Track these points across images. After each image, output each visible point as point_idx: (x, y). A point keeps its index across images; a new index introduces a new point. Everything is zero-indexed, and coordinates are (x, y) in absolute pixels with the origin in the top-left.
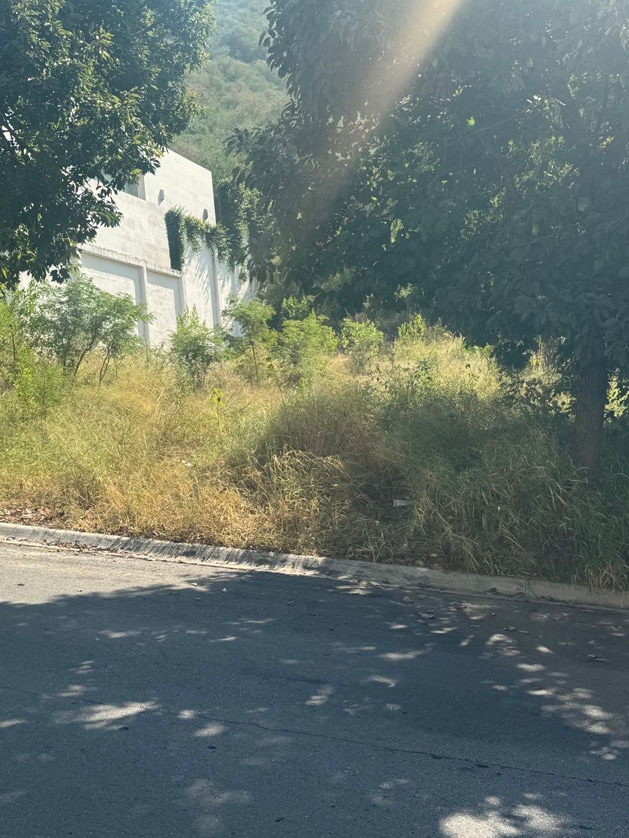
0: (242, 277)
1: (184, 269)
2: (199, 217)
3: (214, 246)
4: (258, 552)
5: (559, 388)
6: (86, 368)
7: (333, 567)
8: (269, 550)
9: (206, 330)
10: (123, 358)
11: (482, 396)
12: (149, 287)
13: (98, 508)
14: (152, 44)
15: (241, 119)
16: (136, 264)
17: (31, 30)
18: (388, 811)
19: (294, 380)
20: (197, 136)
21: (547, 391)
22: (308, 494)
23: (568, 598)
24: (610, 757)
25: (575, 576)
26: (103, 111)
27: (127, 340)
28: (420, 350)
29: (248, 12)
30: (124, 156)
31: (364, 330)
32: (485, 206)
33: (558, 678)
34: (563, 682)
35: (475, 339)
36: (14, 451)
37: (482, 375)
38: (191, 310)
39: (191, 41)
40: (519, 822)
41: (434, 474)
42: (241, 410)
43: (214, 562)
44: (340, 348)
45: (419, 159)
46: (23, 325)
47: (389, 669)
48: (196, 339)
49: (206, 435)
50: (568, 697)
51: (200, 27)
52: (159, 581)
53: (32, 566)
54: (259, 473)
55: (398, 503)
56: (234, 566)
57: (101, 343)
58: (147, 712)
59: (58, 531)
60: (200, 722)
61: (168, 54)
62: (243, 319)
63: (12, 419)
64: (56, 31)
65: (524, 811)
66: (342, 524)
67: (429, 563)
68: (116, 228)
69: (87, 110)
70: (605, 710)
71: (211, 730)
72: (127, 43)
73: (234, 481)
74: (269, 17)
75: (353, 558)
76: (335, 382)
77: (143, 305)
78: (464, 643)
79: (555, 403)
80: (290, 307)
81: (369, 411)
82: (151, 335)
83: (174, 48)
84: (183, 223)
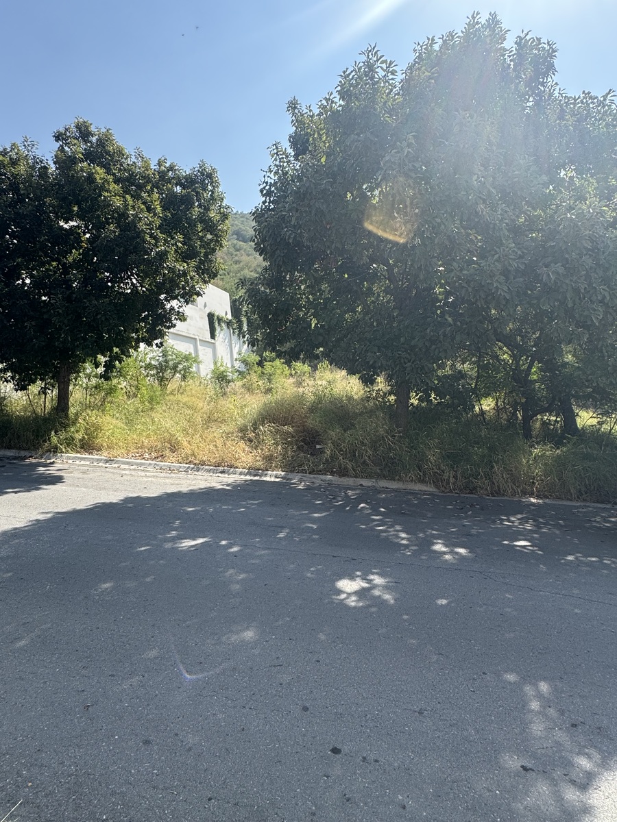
0: (244, 342)
1: (216, 339)
2: (224, 315)
3: (231, 328)
4: (253, 470)
5: (390, 393)
6: (171, 387)
7: (289, 477)
8: (259, 470)
9: (227, 367)
10: (188, 381)
11: (355, 397)
12: (200, 348)
13: (179, 452)
14: (201, 239)
15: (242, 269)
16: (194, 337)
17: (146, 235)
18: (313, 580)
19: (269, 391)
20: (222, 277)
21: (385, 394)
22: (277, 444)
23: (394, 487)
24: (409, 553)
25: (397, 478)
26: (179, 270)
27: (190, 373)
28: (328, 375)
29: (245, 220)
30: (190, 290)
31: (302, 367)
32: (354, 311)
33: (388, 522)
34: (390, 523)
35: (351, 372)
36: (139, 427)
37: (356, 387)
38: (220, 358)
39: (219, 237)
40: (369, 581)
41: (334, 433)
42: (245, 405)
43: (234, 476)
44: (291, 375)
45: (324, 291)
46: (141, 367)
47: (314, 521)
48: (223, 372)
49: (228, 417)
50: (392, 529)
51: (222, 231)
52: (208, 485)
53: (150, 479)
54: (254, 435)
55: (318, 447)
56: (243, 478)
57: (178, 375)
58: (206, 542)
59: (161, 463)
60: (230, 546)
61: (208, 244)
62: (244, 362)
63: (137, 412)
64: (157, 235)
65: (372, 577)
66: (292, 457)
67: (332, 473)
68: (186, 322)
69: (172, 270)
70: (408, 534)
71: (235, 549)
72: (190, 239)
73: (242, 438)
74: (254, 230)
75: (298, 472)
76: (288, 392)
77: (197, 356)
78: (348, 508)
79: (389, 399)
80: (267, 356)
81: (304, 405)
82: (201, 370)
83: (211, 240)
84: (216, 318)
